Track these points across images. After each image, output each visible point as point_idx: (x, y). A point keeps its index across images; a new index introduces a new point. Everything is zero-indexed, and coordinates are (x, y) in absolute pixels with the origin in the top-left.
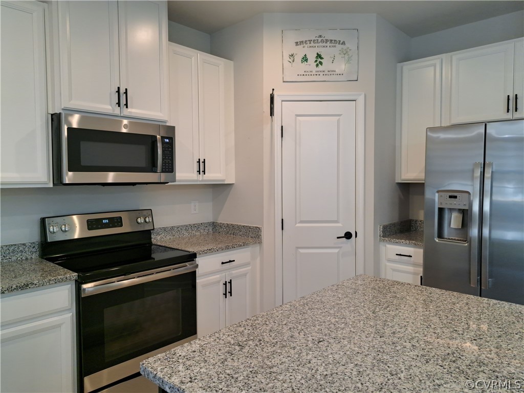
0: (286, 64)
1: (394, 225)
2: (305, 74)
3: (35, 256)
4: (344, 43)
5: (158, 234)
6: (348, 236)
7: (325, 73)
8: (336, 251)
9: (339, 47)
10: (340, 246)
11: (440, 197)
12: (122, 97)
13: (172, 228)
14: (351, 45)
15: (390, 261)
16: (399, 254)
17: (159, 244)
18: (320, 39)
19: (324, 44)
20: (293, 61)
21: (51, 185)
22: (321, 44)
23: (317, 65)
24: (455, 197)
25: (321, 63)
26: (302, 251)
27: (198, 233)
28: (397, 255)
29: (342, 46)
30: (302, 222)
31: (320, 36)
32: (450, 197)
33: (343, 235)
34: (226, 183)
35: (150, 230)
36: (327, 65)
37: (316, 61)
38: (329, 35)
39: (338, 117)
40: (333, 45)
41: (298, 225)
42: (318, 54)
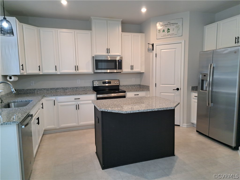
0: (158, 34)
2: (164, 36)
3: (92, 89)
4: (177, 24)
5: (122, 87)
6: (178, 89)
7: (170, 35)
8: (173, 94)
9: (175, 25)
10: (175, 92)
12: (108, 51)
13: (126, 85)
14: (180, 24)
15: (194, 99)
17: (122, 89)
18: (169, 24)
19: (170, 25)
20: (160, 32)
21: (93, 73)
22: (169, 25)
23: (168, 32)
25: (169, 32)
26: (162, 94)
27: (134, 87)
29: (177, 25)
30: (162, 84)
31: (169, 23)
32: (204, 76)
33: (176, 89)
34: (141, 72)
35: (119, 85)
36: (171, 32)
37: (167, 31)
38: (172, 22)
39: (175, 49)
40: (173, 25)
41: (161, 85)
42: (168, 29)
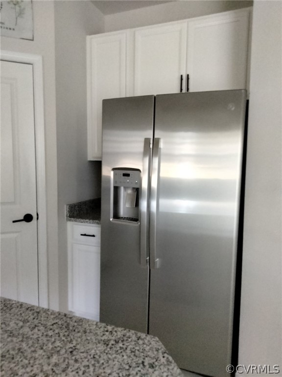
1: (85, 203)
6: (28, 218)
8: (14, 236)
11: (115, 175)
16: (84, 234)
24: (128, 175)
28: (81, 235)
32: (125, 175)
33: (22, 218)
